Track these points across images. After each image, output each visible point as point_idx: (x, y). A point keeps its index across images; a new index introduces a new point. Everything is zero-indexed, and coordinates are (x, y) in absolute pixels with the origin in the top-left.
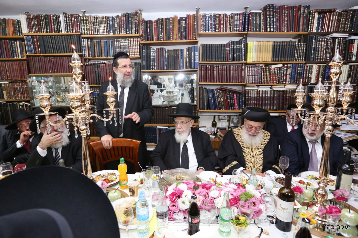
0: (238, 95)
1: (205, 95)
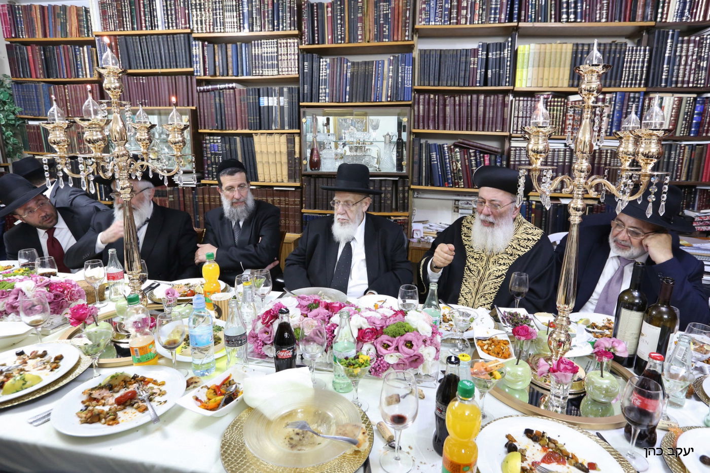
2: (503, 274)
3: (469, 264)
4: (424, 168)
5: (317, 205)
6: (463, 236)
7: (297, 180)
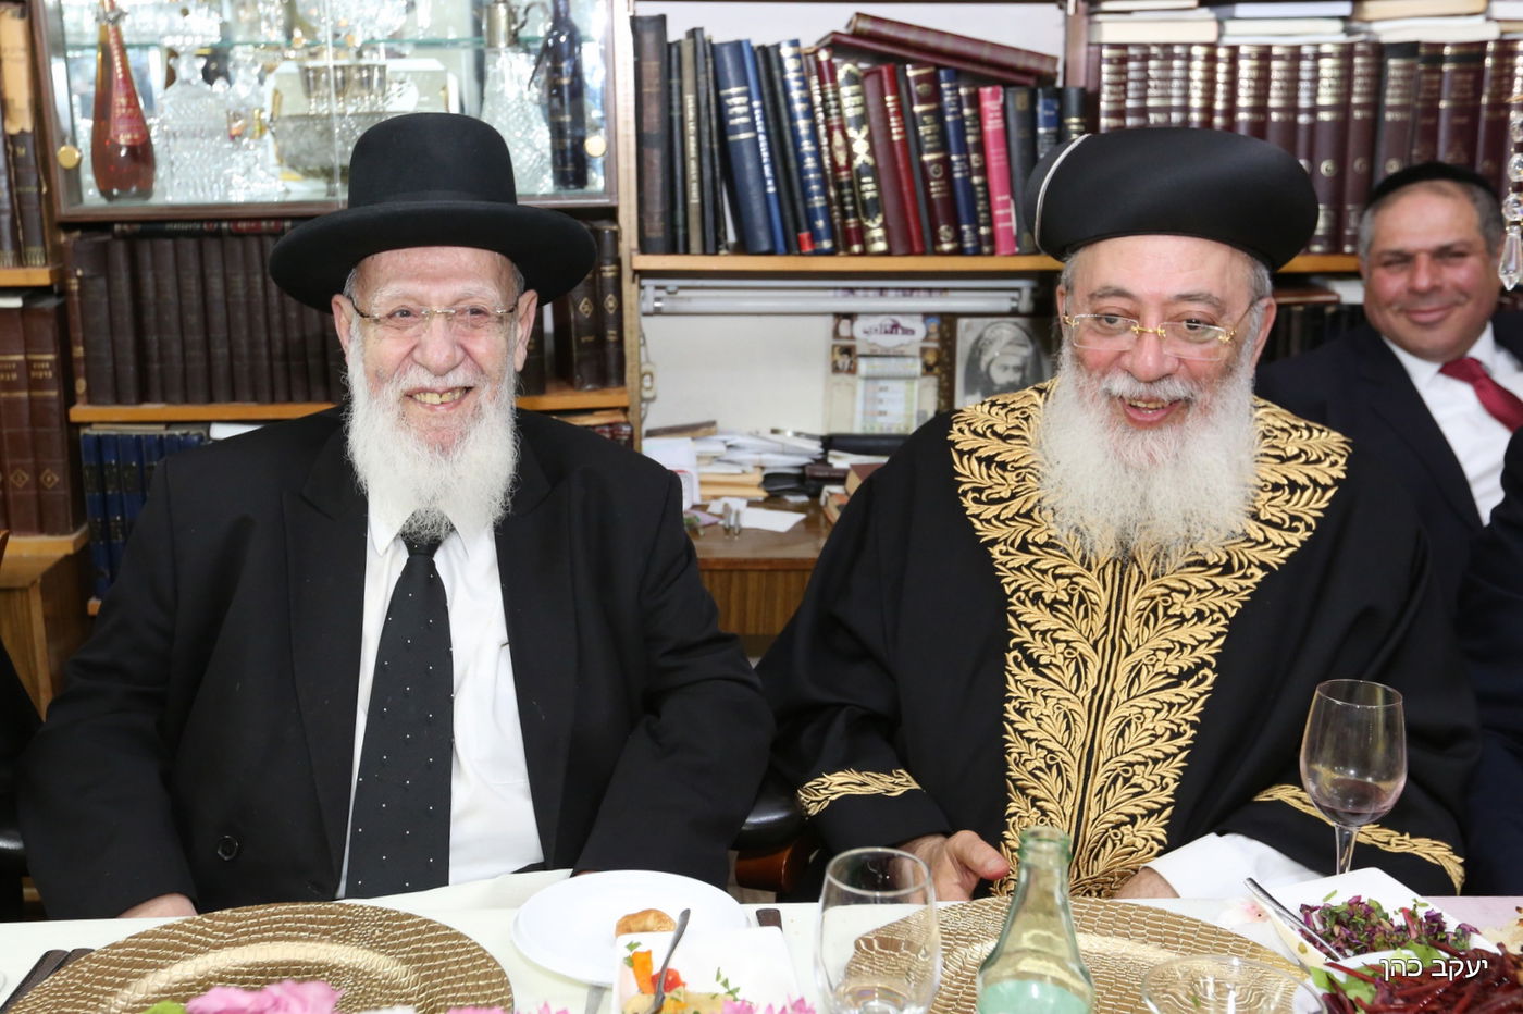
0: (1019, 101)
1: (690, 100)
2: (1204, 664)
3: (1025, 634)
4: (693, 166)
5: (155, 381)
6: (968, 502)
7: (36, 251)
